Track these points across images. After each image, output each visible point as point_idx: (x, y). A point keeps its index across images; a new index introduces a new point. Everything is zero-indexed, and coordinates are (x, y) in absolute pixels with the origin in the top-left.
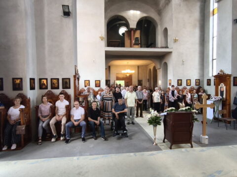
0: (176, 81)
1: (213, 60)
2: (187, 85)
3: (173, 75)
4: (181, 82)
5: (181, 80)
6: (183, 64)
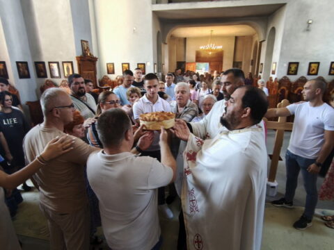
0: (286, 65)
2: (309, 74)
4: (297, 68)
5: (297, 63)
6: (308, 30)
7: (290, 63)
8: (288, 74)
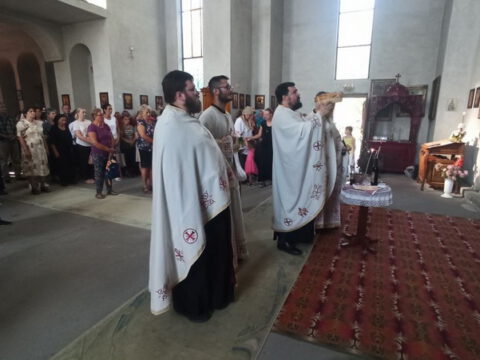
0: (121, 97)
1: (183, 59)
3: (114, 82)
5: (131, 95)
6: (132, 57)
7: (124, 95)
8: (125, 107)
